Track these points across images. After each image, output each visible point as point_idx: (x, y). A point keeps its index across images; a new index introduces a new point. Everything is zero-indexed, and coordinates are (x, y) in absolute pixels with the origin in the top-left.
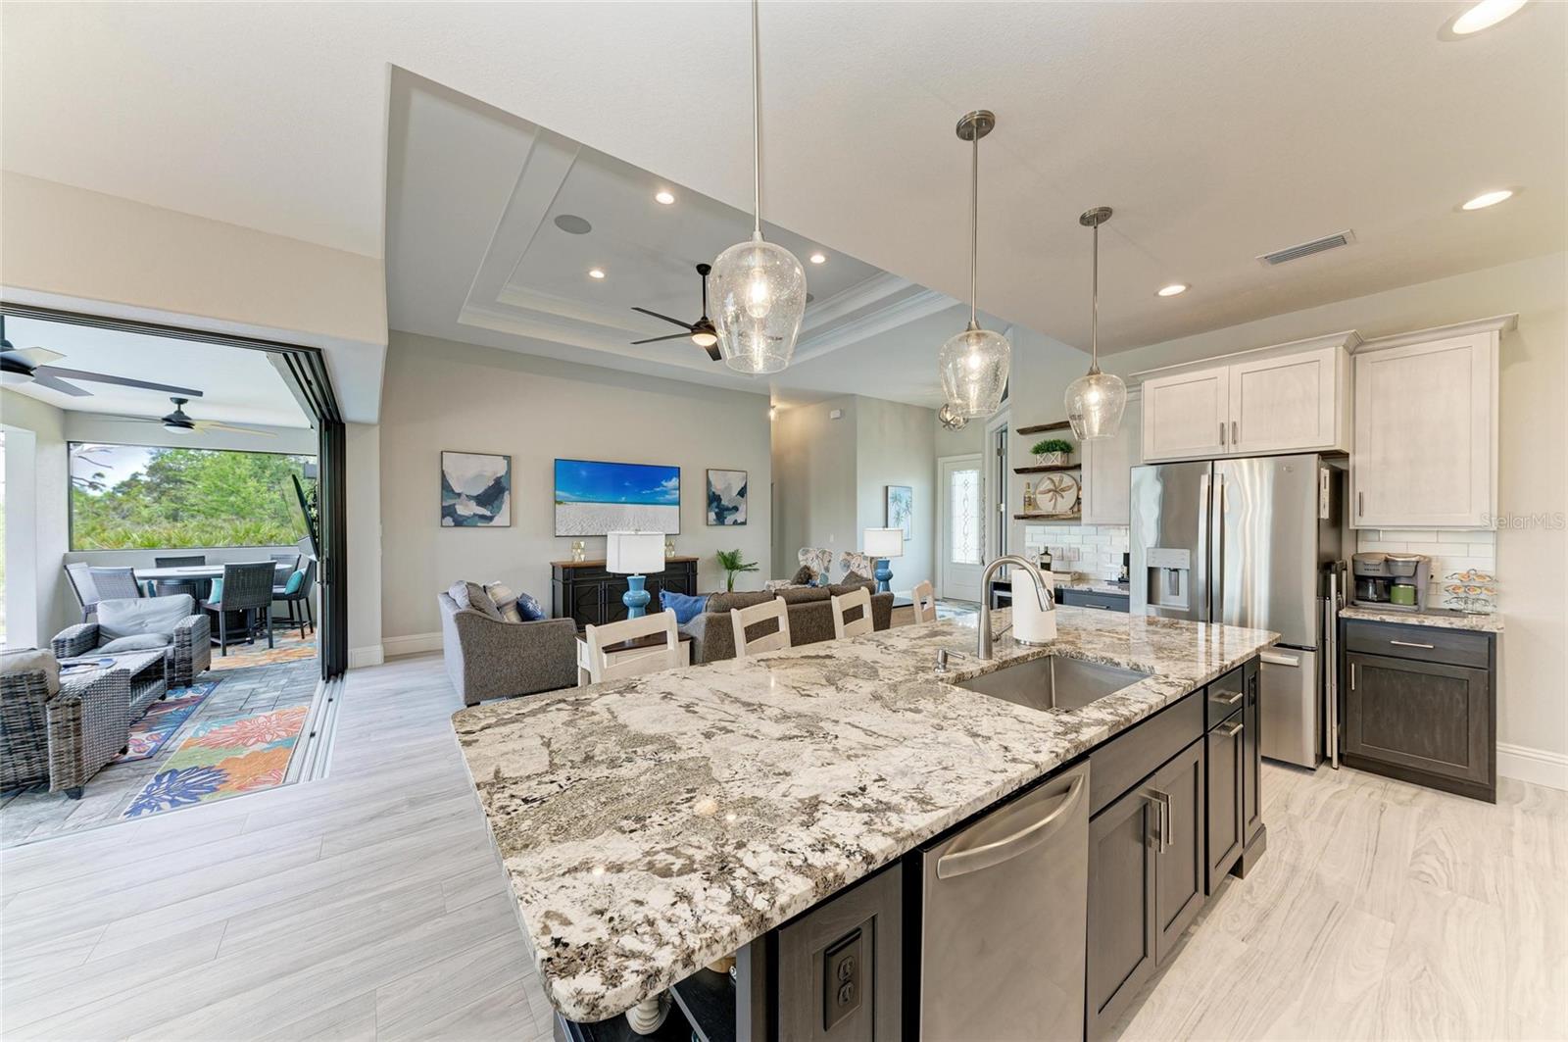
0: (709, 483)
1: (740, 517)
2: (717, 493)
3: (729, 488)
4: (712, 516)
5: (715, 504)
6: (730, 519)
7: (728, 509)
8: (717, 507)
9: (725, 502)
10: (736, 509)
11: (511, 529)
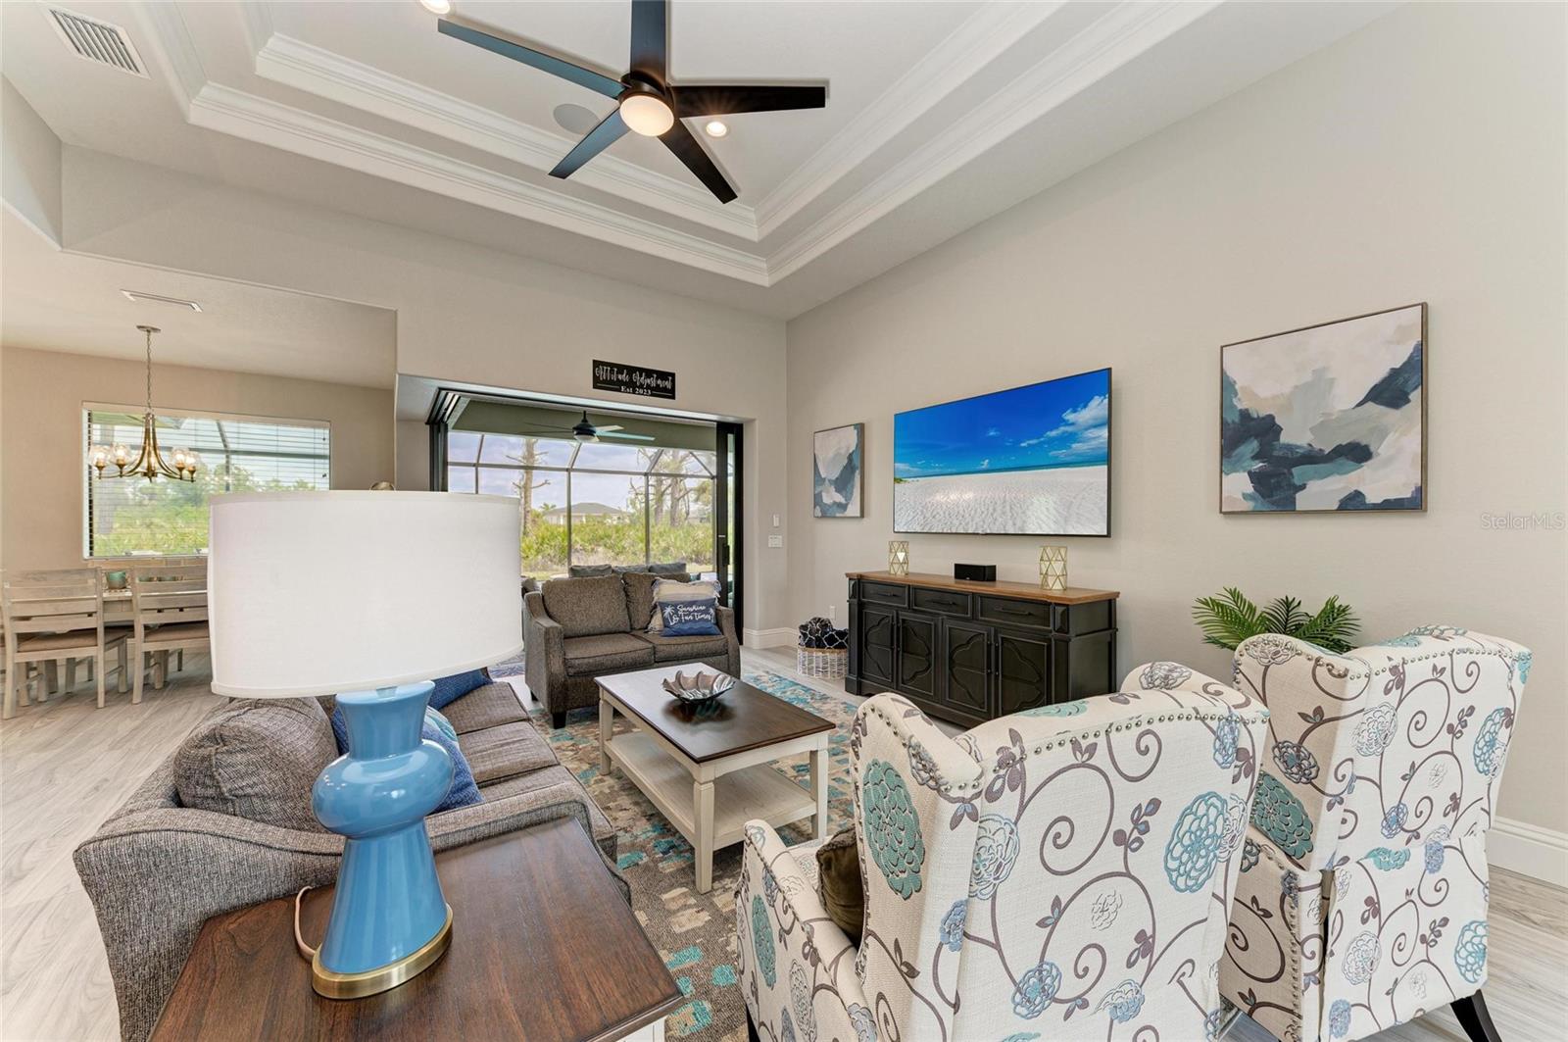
0: (1226, 386)
1: (1377, 481)
2: (1260, 410)
3: (1319, 384)
4: (1239, 484)
5: (1253, 446)
6: (1322, 489)
7: (1312, 458)
8: (1255, 457)
9: (1295, 434)
10: (1358, 454)
11: (865, 519)
